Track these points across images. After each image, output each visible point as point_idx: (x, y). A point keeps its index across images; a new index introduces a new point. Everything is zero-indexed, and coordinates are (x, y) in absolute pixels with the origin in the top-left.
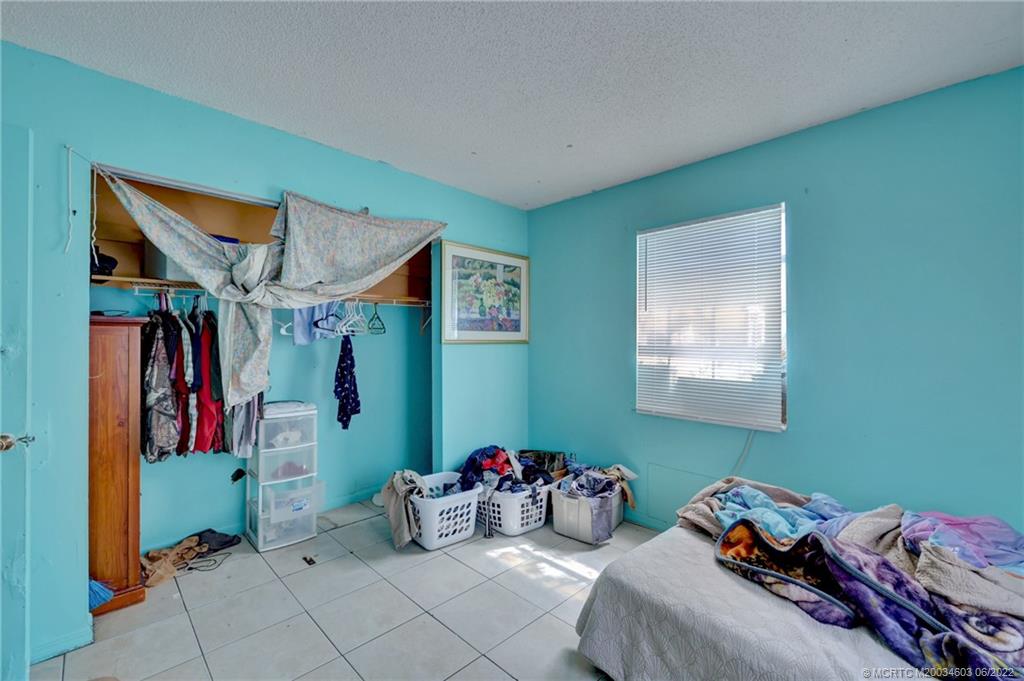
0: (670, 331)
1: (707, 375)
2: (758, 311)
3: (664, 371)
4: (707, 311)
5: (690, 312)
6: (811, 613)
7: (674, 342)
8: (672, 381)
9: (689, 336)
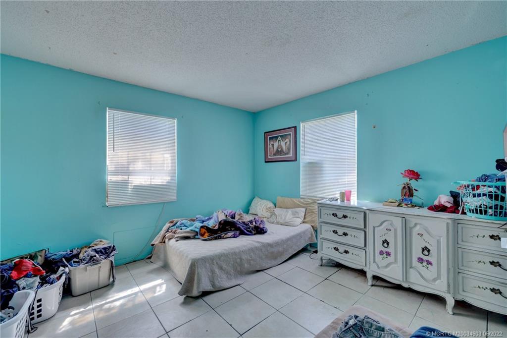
0: (129, 164)
1: (148, 183)
2: (168, 156)
3: (126, 183)
4: (148, 155)
5: (139, 154)
6: (234, 237)
7: (131, 169)
8: (130, 187)
9: (139, 166)
